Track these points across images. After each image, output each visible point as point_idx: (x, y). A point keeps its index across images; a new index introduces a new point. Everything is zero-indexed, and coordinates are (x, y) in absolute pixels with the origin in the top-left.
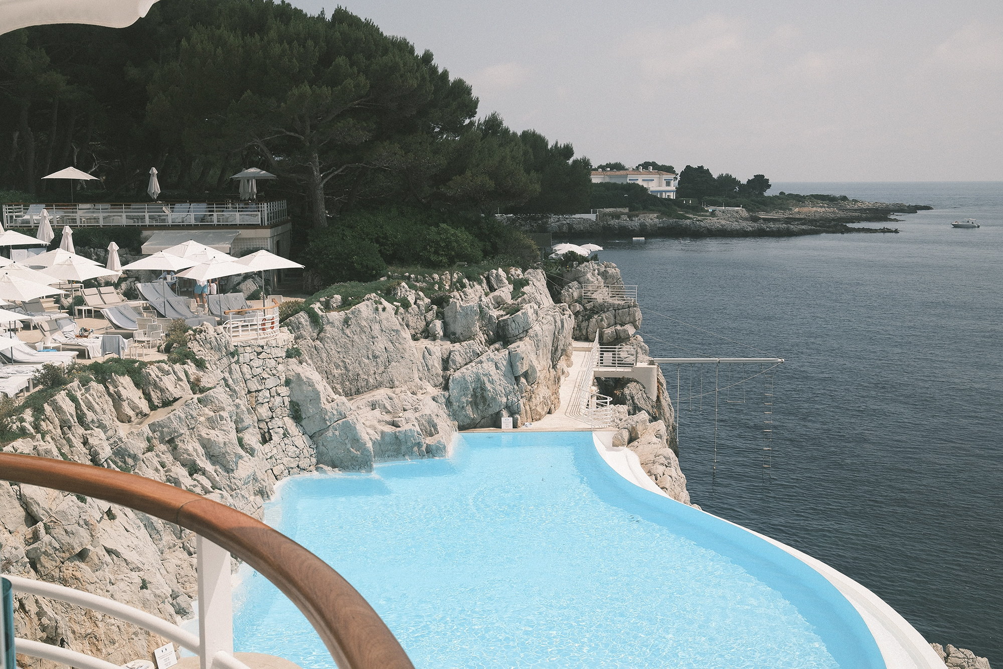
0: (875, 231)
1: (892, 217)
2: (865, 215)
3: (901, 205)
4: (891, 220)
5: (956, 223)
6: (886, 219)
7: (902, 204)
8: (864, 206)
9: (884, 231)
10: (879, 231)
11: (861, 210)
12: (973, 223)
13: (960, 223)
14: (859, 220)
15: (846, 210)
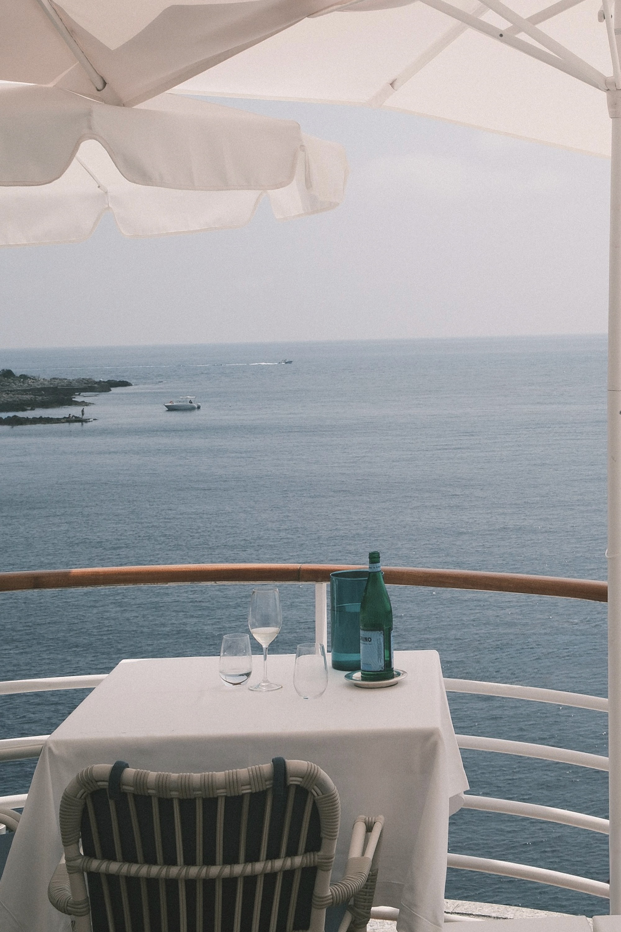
0: (58, 421)
1: (78, 399)
2: (40, 398)
3: (89, 381)
4: (77, 404)
5: (170, 404)
6: (71, 403)
7: (89, 379)
8: (37, 385)
9: (69, 420)
10: (63, 421)
11: (36, 391)
12: (191, 402)
13: (175, 404)
14: (33, 405)
15: (11, 391)
